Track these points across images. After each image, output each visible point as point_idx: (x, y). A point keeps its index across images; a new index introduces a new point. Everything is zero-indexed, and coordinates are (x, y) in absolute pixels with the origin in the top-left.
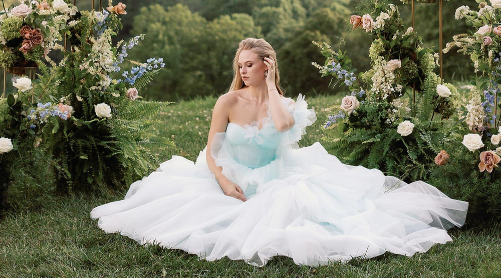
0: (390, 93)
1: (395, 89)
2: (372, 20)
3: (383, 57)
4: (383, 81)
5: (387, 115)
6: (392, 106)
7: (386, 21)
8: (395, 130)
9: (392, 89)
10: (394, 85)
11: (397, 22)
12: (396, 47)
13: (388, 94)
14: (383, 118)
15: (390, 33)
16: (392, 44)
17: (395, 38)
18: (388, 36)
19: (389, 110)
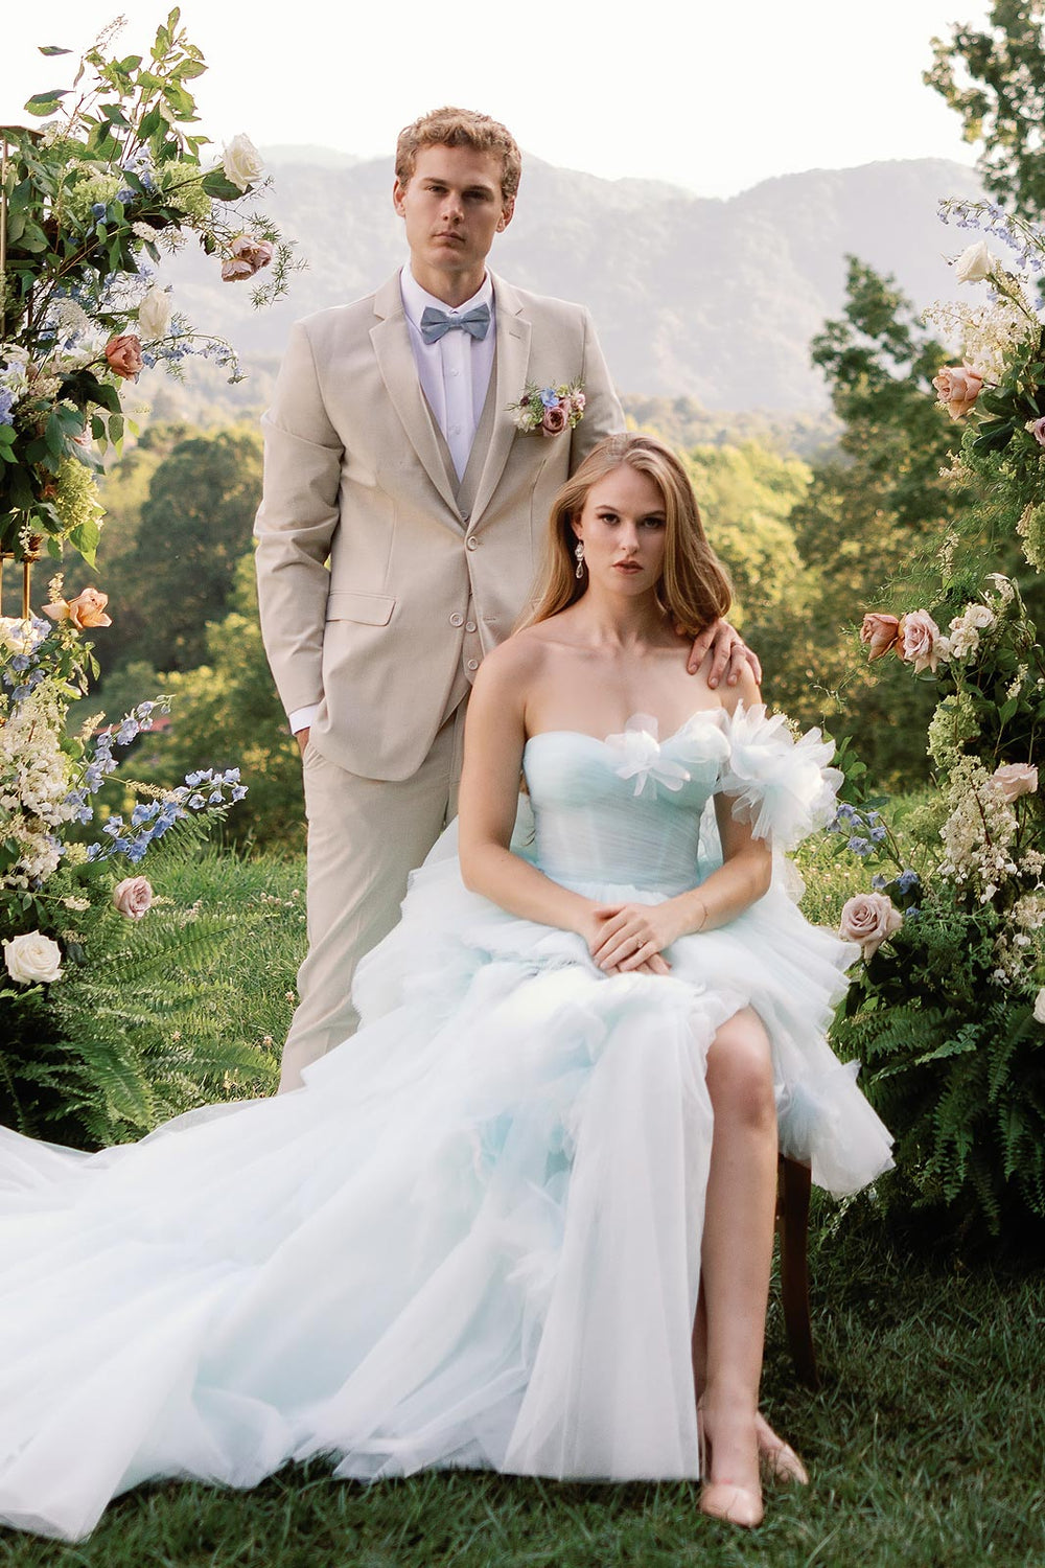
0: (1005, 878)
1: (1019, 867)
2: (935, 629)
3: (977, 760)
4: (981, 839)
5: (996, 955)
6: (1010, 925)
7: (983, 633)
8: (1025, 1008)
9: (1012, 868)
10: (1016, 853)
11: (1015, 633)
12: (1021, 722)
13: (996, 884)
14: (984, 967)
15: (997, 675)
16: (1007, 713)
17: (1014, 690)
18: (992, 683)
19: (1002, 937)
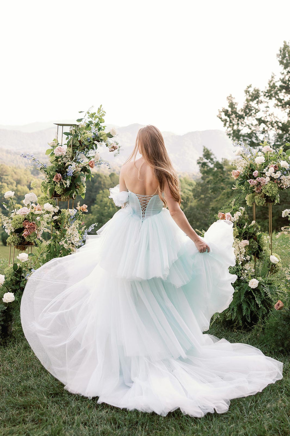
0: (243, 260)
1: (246, 258)
2: (231, 216)
3: (238, 239)
4: (239, 253)
5: (241, 274)
6: (244, 269)
7: (240, 217)
8: (247, 284)
9: (244, 259)
10: (245, 256)
11: (245, 217)
12: (246, 233)
13: (242, 261)
14: (240, 276)
15: (242, 224)
16: (244, 231)
17: (245, 227)
18: (241, 226)
19: (243, 271)
